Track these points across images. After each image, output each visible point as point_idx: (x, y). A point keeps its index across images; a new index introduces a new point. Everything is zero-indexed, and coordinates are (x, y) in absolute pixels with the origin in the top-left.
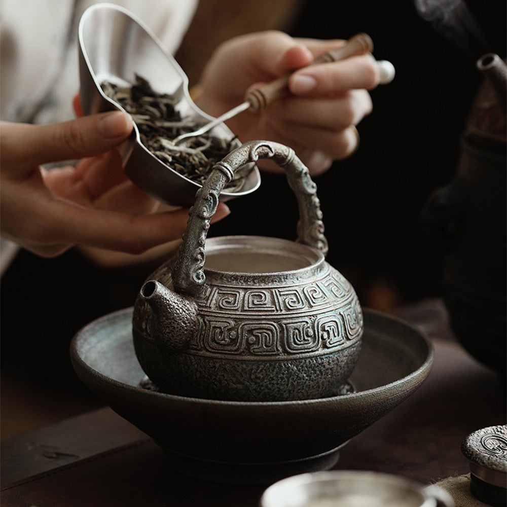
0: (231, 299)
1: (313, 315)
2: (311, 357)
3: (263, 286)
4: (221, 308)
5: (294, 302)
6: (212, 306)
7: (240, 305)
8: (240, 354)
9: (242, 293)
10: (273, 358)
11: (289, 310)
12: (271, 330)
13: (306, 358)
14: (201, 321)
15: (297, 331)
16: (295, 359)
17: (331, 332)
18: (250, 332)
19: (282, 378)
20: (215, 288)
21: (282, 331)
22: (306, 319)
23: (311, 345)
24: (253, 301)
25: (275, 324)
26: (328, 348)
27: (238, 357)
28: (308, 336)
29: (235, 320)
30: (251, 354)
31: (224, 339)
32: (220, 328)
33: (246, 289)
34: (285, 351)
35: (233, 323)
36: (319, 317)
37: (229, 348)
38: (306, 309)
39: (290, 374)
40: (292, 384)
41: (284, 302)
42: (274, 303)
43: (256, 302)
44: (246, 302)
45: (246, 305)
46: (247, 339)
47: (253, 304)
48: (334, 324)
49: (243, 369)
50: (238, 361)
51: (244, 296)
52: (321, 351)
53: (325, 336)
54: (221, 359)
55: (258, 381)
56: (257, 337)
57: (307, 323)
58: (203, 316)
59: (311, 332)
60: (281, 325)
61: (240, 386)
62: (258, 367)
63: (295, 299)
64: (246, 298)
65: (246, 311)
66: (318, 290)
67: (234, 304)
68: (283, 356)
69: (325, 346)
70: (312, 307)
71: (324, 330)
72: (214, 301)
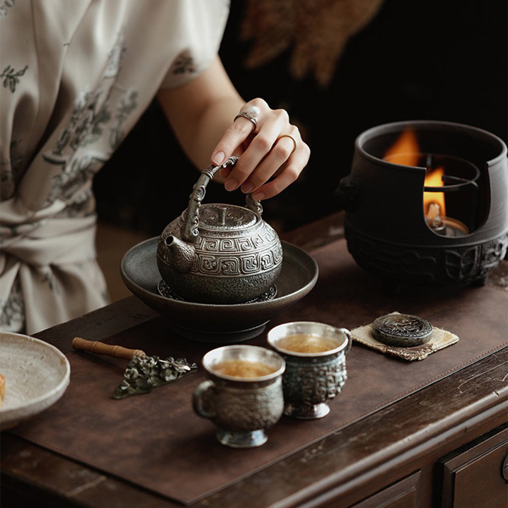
0: (213, 245)
1: (257, 253)
2: (255, 275)
3: (230, 237)
4: (208, 250)
5: (247, 246)
6: (203, 248)
7: (218, 248)
8: (218, 275)
9: (219, 241)
10: (236, 276)
11: (244, 250)
12: (235, 262)
13: (252, 276)
14: (197, 256)
15: (248, 262)
16: (248, 277)
17: (266, 261)
18: (224, 262)
19: (240, 287)
20: (204, 238)
21: (240, 262)
22: (253, 255)
23: (256, 268)
24: (225, 246)
25: (237, 258)
26: (265, 270)
27: (217, 276)
28: (254, 264)
29: (215, 256)
30: (224, 275)
31: (209, 267)
32: (207, 261)
33: (221, 239)
34: (242, 273)
35: (214, 258)
36: (260, 253)
37: (213, 271)
38: (253, 249)
39: (245, 284)
40: (246, 290)
41: (241, 246)
42: (236, 247)
43: (226, 246)
44: (221, 246)
45: (221, 248)
46: (222, 267)
47: (225, 247)
48: (268, 257)
49: (220, 282)
50: (217, 278)
51: (220, 243)
52: (261, 272)
53: (263, 263)
54: (208, 277)
55: (228, 288)
56: (227, 265)
57: (253, 257)
58: (198, 254)
59: (256, 262)
60: (240, 259)
61: (218, 291)
62: (228, 281)
63: (247, 244)
64: (221, 244)
65: (221, 251)
66: (259, 238)
67: (215, 247)
68: (241, 275)
69: (263, 269)
70: (256, 248)
71: (262, 260)
72: (204, 246)
